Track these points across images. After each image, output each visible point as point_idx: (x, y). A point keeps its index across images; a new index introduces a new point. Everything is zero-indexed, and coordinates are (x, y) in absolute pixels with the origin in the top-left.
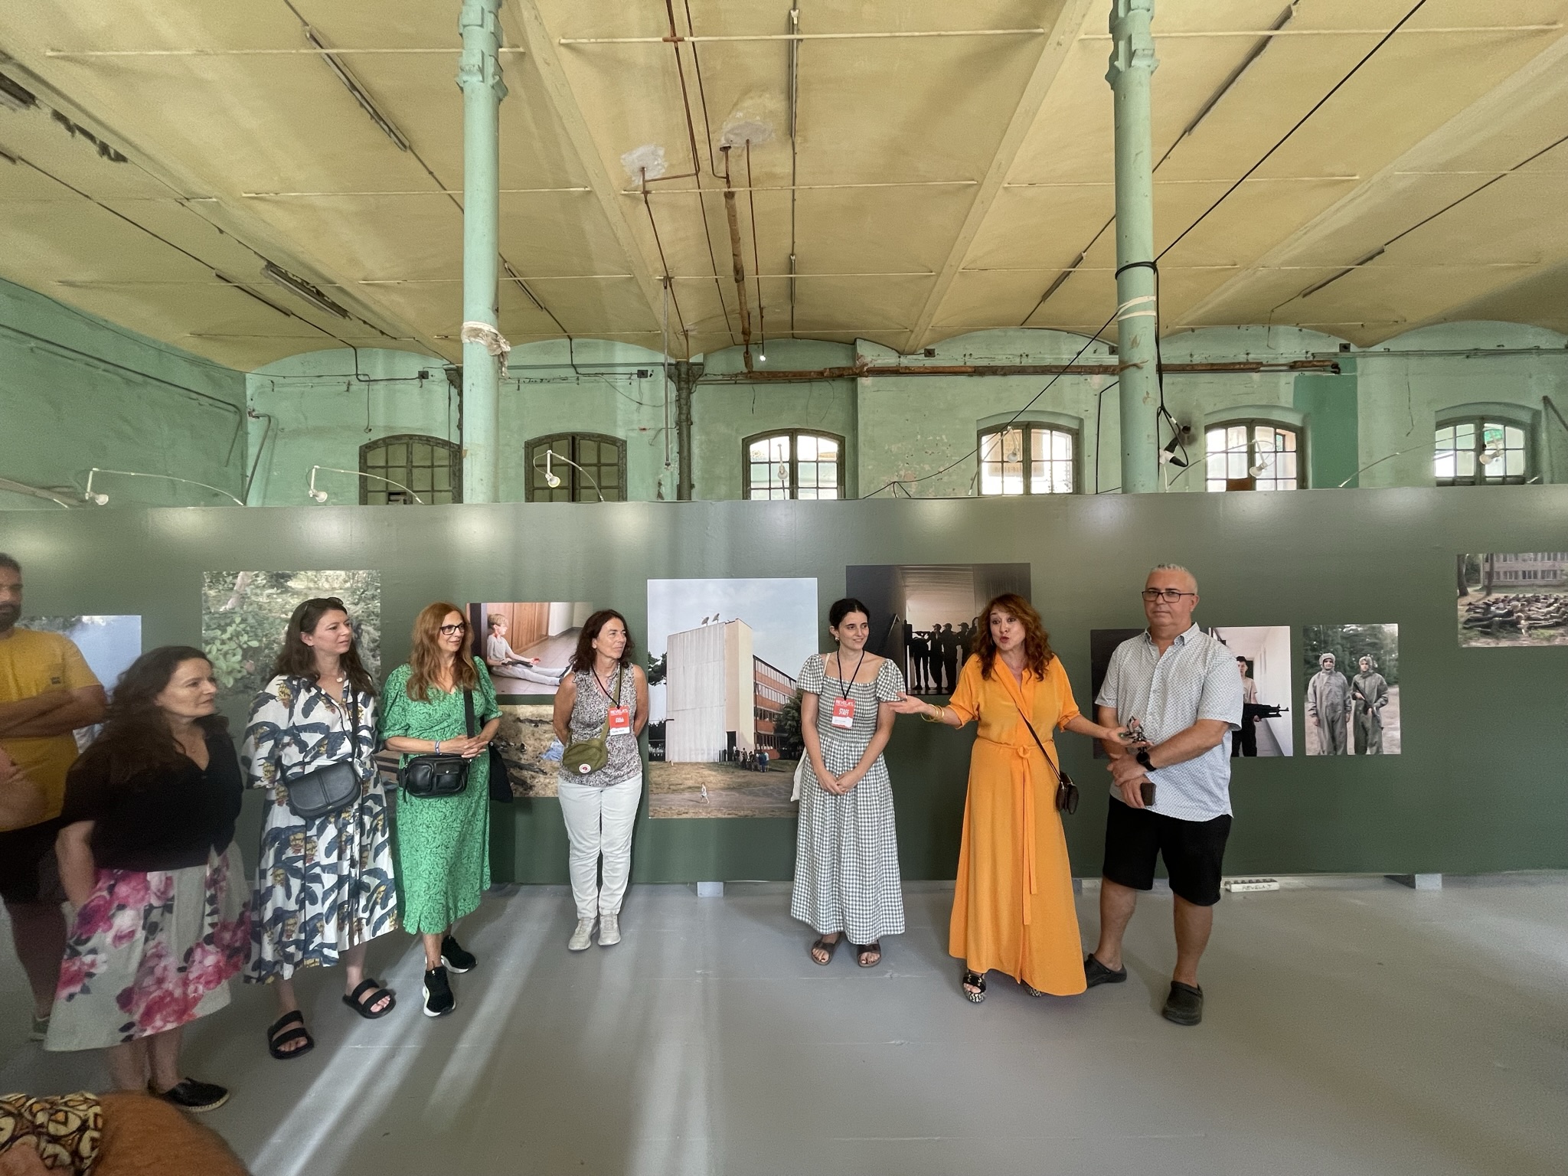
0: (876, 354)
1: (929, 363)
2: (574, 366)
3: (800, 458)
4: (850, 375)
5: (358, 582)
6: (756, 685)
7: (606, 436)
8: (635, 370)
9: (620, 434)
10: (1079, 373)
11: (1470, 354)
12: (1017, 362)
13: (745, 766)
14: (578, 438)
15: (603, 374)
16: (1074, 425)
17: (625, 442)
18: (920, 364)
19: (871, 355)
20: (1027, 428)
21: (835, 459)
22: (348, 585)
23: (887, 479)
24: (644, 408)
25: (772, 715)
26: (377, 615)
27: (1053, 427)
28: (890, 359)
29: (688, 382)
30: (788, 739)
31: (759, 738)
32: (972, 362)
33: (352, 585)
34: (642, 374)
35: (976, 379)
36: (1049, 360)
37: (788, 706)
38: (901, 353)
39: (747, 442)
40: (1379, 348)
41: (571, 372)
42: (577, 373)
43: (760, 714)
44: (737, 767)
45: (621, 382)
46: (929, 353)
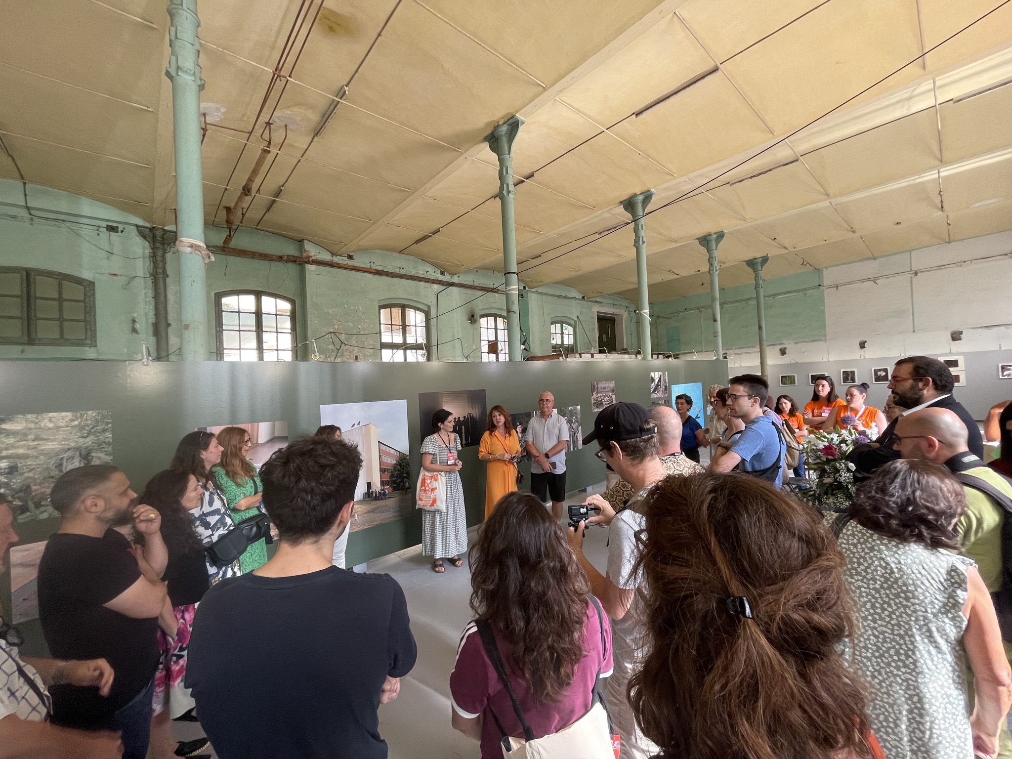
0: (317, 251)
1: (350, 263)
2: (28, 208)
3: (264, 311)
4: (301, 261)
5: (87, 420)
6: (380, 456)
7: (69, 275)
8: (104, 224)
9: (86, 275)
10: (428, 282)
11: (559, 297)
12: (398, 271)
13: (377, 498)
14: (33, 274)
15: (64, 221)
16: (425, 308)
17: (94, 283)
18: (345, 263)
19: (312, 251)
20: (403, 307)
21: (289, 314)
22: (76, 423)
23: (326, 330)
24: (113, 258)
25: (388, 470)
26: (109, 444)
27: (416, 309)
28: (326, 257)
29: (163, 244)
30: (396, 480)
31: (383, 483)
32: (374, 267)
33: (80, 423)
34: (111, 229)
35: (377, 277)
36: (413, 273)
37: (396, 464)
38: (333, 254)
39: (219, 296)
40: (534, 290)
41: (24, 213)
42: (30, 214)
43: (382, 471)
44: (372, 500)
45: (87, 232)
46: (350, 257)
